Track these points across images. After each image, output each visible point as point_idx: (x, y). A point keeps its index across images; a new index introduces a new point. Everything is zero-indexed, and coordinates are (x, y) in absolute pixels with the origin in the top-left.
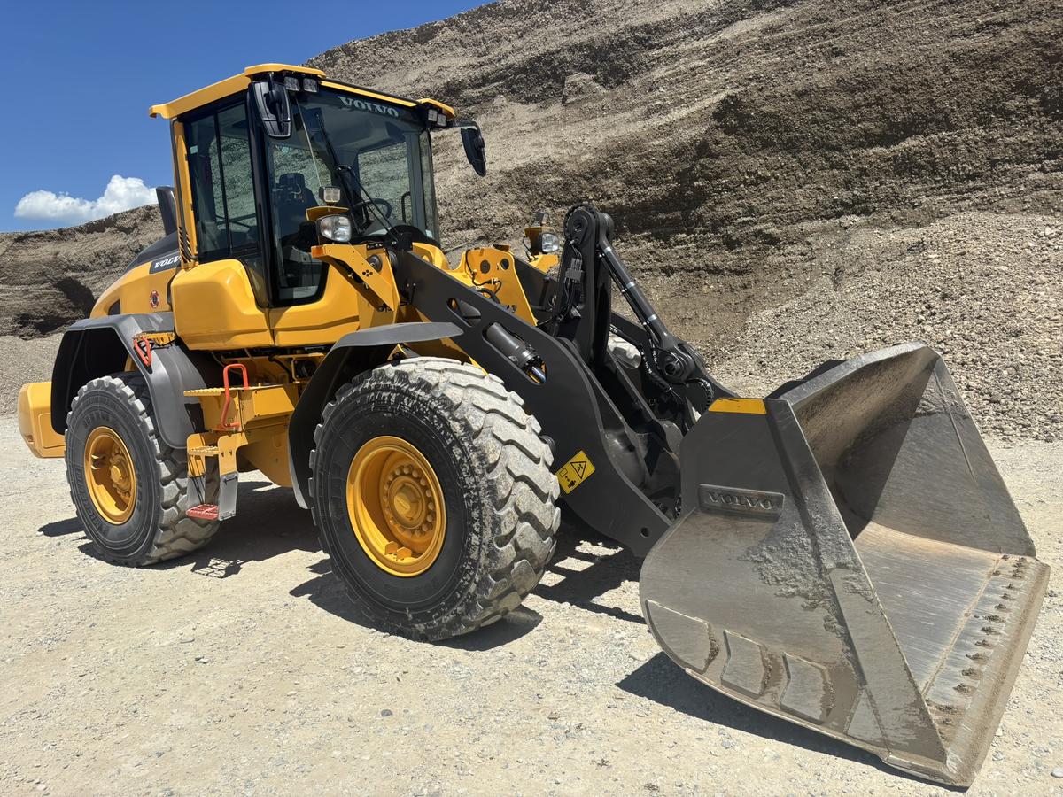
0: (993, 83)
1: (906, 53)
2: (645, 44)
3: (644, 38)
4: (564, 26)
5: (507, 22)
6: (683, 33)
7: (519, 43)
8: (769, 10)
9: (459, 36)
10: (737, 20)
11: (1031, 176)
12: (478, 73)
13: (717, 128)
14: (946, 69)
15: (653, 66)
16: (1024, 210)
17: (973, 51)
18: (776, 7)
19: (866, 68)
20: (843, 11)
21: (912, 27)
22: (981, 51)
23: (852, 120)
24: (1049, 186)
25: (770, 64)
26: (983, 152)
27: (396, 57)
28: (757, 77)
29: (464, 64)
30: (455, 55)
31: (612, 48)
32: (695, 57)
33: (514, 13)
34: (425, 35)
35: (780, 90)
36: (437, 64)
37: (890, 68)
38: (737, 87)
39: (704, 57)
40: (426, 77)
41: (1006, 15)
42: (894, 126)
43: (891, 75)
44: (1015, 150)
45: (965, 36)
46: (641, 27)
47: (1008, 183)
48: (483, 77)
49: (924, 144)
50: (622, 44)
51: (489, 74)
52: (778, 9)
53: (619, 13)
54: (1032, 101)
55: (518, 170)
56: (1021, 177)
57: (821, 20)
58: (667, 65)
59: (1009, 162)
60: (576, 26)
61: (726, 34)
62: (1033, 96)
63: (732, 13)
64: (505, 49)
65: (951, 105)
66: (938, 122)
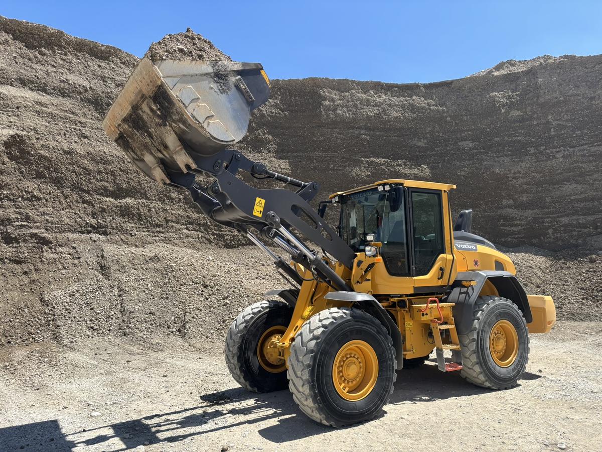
11: (184, 231)
13: (4, 153)
16: (185, 246)
23: (97, 178)
24: (192, 237)
26: (162, 214)
28: (35, 130)
37: (118, 157)
42: (120, 189)
43: (119, 162)
44: (176, 217)
47: (175, 232)
49: (135, 203)
52: (40, 93)
54: (181, 197)
56: (179, 230)
59: (174, 222)
65: (148, 187)
66: (141, 194)
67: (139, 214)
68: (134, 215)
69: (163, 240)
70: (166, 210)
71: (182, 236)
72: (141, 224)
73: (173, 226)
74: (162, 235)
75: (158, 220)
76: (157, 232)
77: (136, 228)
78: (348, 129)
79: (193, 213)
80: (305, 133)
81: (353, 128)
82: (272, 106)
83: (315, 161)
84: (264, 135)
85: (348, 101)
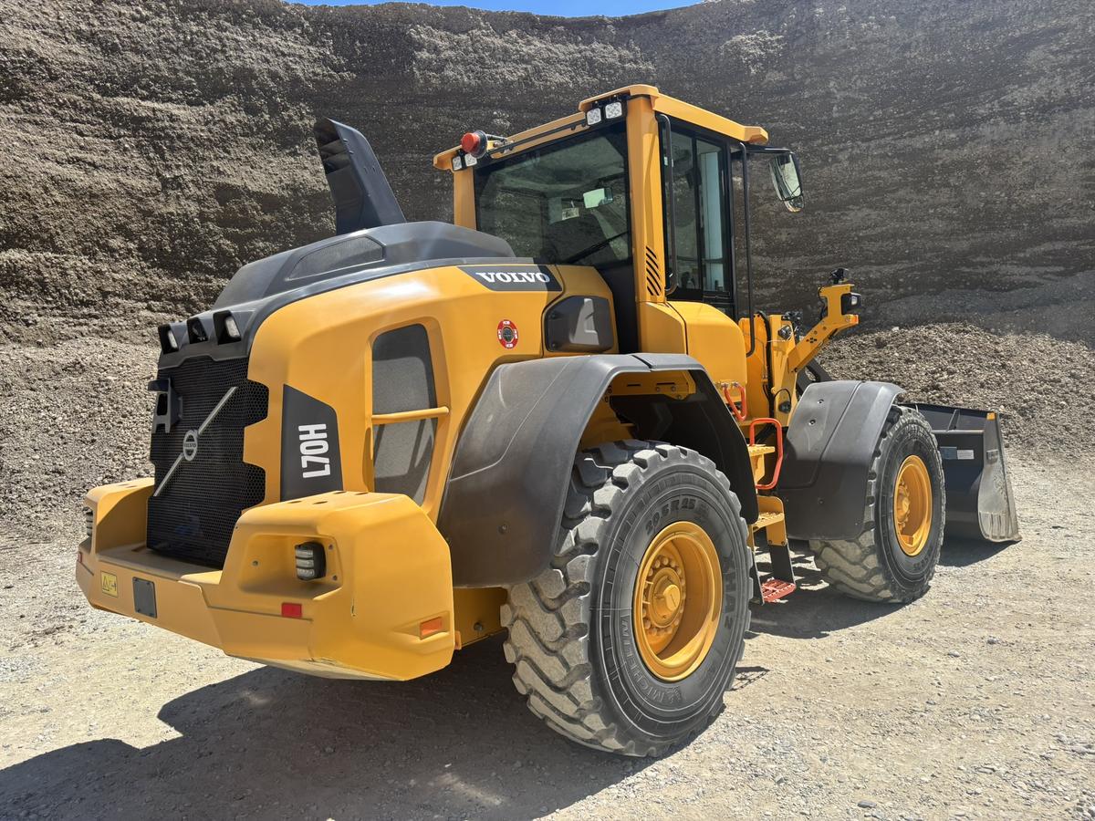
0: (94, 217)
11: (142, 313)
14: (46, 190)
17: (70, 180)
22: (80, 184)
26: (93, 282)
41: (96, 158)
44: (123, 286)
45: (58, 163)
47: (121, 315)
65: (55, 227)
66: (43, 241)
67: (42, 283)
68: (30, 284)
69: (97, 332)
70: (101, 272)
71: (138, 323)
72: (47, 302)
73: (117, 305)
74: (96, 321)
75: (85, 292)
76: (84, 316)
77: (37, 309)
78: (468, 108)
79: (160, 277)
80: (384, 115)
81: (478, 105)
82: (315, 61)
83: (404, 171)
84: (301, 120)
85: (467, 52)
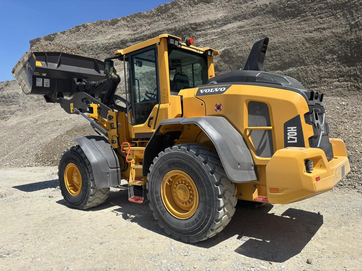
0: (320, 49)
1: (289, 38)
2: (195, 30)
3: (195, 28)
4: (165, 22)
5: (145, 19)
6: (209, 27)
7: (149, 27)
8: (239, 20)
9: (126, 23)
10: (228, 23)
11: (335, 83)
12: (133, 37)
13: (221, 61)
14: (303, 44)
15: (198, 37)
16: (333, 95)
17: (313, 38)
18: (243, 19)
19: (274, 42)
20: (266, 22)
21: (291, 29)
22: (316, 38)
23: (270, 61)
24: (342, 87)
25: (240, 39)
26: (317, 74)
27: (103, 30)
28: (236, 43)
29: (128, 33)
30: (125, 30)
31: (183, 31)
32: (213, 35)
33: (147, 17)
34: (114, 22)
35: (244, 48)
36: (119, 33)
37: (283, 43)
38: (229, 46)
39: (216, 35)
40: (114, 37)
41: (325, 26)
42: (285, 63)
43: (284, 45)
44: (329, 74)
45: (310, 32)
46: (194, 23)
47: (326, 85)
48: (135, 39)
49: (296, 70)
50: (187, 29)
51: (137, 38)
52: (243, 20)
53: (186, 19)
54: (335, 56)
55: (147, 72)
56: (331, 83)
57: (258, 25)
58: (203, 37)
59: (327, 78)
60: (170, 22)
61: (224, 28)
62: (335, 55)
63: (226, 21)
64: (143, 29)
65: (305, 57)
66: (301, 63)
70: (321, 70)
73: (325, 81)
